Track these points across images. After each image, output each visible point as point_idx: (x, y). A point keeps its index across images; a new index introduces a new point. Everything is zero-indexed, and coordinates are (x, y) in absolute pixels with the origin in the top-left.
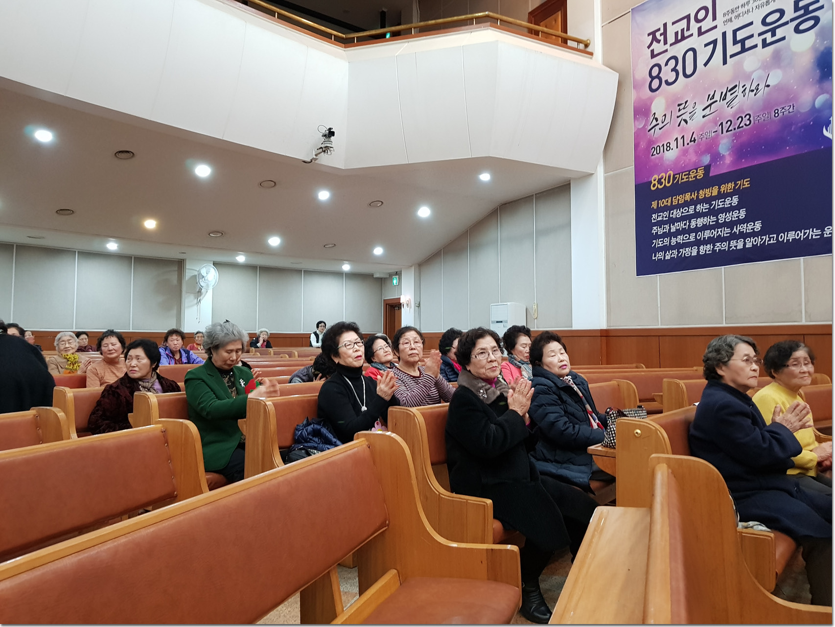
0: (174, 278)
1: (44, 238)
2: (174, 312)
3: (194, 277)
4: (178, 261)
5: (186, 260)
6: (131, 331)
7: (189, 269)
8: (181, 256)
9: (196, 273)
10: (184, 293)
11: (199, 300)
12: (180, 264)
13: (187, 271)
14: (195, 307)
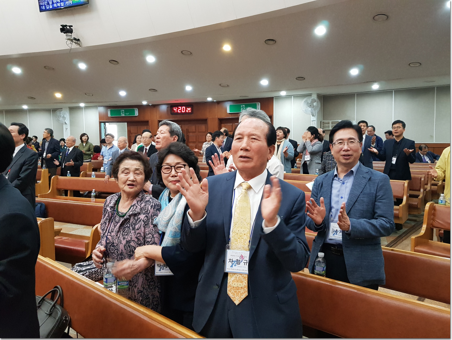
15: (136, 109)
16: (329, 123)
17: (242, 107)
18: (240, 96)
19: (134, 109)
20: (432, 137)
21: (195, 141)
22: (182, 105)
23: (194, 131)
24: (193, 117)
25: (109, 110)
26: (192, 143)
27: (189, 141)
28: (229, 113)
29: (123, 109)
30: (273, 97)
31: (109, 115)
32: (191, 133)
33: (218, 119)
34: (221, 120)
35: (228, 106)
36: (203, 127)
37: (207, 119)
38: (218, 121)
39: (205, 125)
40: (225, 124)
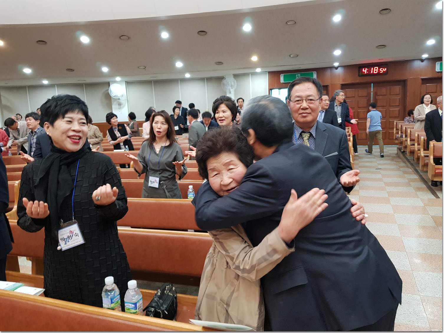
15: (315, 73)
19: (313, 73)
21: (385, 105)
22: (373, 65)
23: (385, 94)
24: (387, 78)
25: (282, 76)
26: (381, 107)
27: (378, 106)
29: (299, 74)
31: (282, 81)
32: (381, 96)
33: (421, 79)
34: (422, 79)
35: (438, 63)
36: (397, 89)
37: (406, 79)
38: (420, 81)
39: (399, 86)
40: (427, 85)
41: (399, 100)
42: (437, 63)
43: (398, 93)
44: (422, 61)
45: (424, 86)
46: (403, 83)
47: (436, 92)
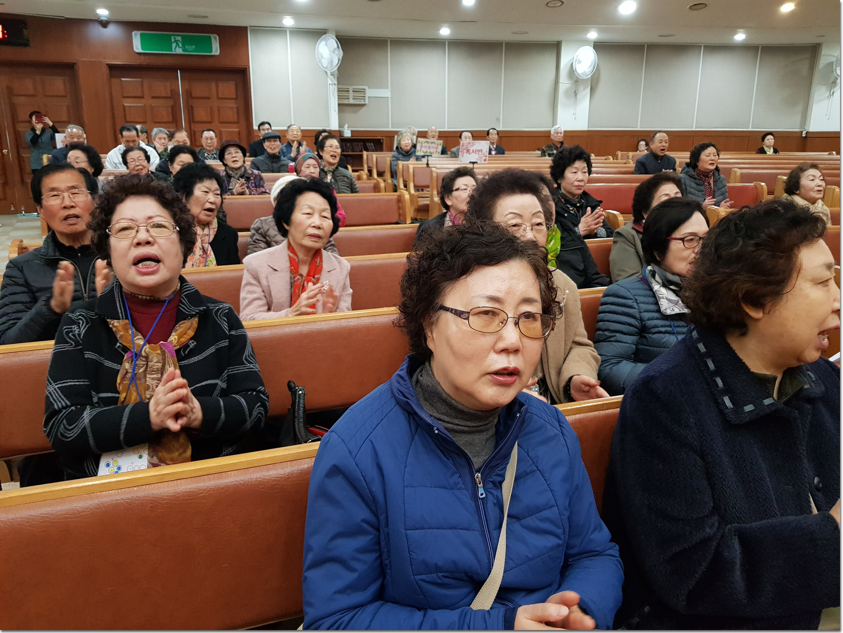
0: (804, 68)
1: (673, 35)
2: (800, 108)
3: (831, 64)
4: (813, 46)
5: (822, 43)
6: (750, 129)
7: (824, 55)
8: (817, 41)
9: (834, 59)
10: (814, 84)
11: (832, 93)
12: (814, 50)
13: (822, 58)
14: (826, 101)
16: (348, 91)
17: (173, 40)
18: (189, 16)
20: (498, 120)
23: (32, 92)
28: (139, 54)
30: (247, 27)
32: (24, 97)
33: (107, 64)
34: (111, 67)
35: (136, 34)
36: (58, 84)
37: (75, 63)
38: (106, 70)
39: (62, 78)
40: (123, 79)
41: (68, 111)
42: (133, 33)
43: (63, 94)
44: (105, 24)
45: (115, 81)
46: (68, 68)
47: (142, 97)
